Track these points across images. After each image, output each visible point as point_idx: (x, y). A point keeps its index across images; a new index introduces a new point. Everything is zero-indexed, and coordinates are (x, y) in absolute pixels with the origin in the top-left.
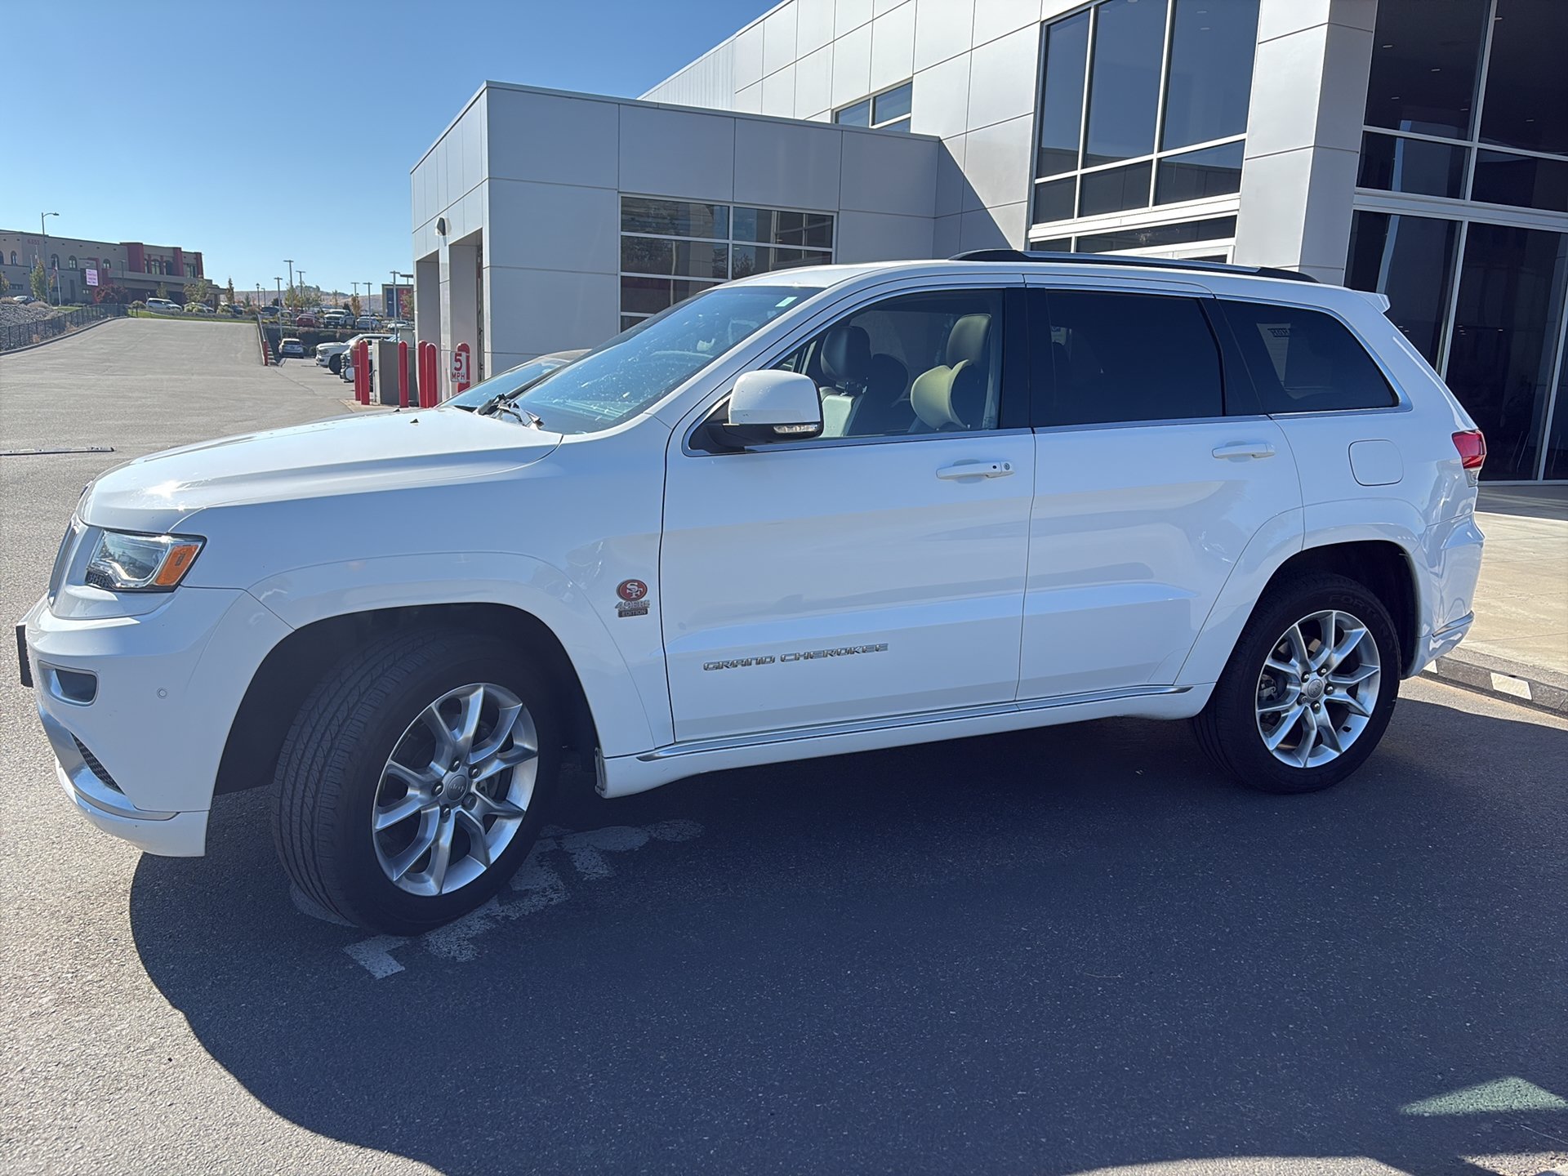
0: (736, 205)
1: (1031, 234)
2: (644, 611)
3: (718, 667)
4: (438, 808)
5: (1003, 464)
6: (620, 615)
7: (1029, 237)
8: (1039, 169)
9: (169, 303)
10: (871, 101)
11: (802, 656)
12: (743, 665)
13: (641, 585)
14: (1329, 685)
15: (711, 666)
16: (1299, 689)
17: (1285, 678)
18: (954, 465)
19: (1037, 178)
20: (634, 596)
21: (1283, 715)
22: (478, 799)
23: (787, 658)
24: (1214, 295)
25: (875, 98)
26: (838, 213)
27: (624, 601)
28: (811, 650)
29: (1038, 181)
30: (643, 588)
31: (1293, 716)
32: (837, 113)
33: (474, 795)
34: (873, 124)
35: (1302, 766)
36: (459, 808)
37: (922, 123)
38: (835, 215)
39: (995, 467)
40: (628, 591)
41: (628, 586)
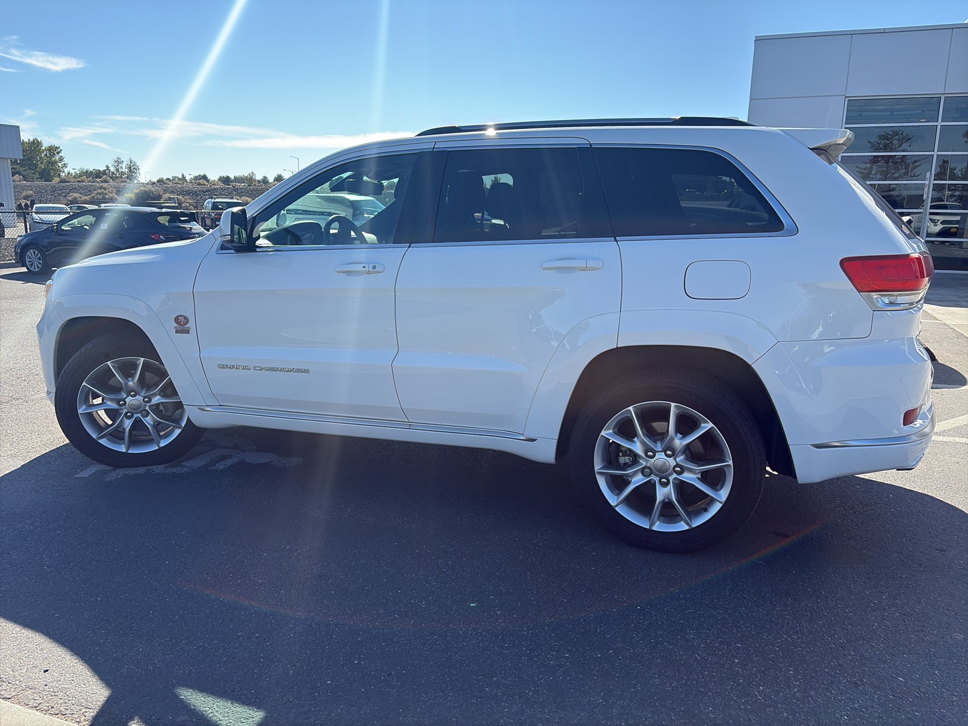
0: (947, 96)
2: (188, 332)
3: (224, 367)
4: (124, 412)
5: (371, 266)
6: (176, 332)
11: (263, 368)
12: (235, 369)
13: (186, 318)
14: (678, 466)
15: (221, 366)
16: (645, 463)
17: (631, 454)
20: (182, 324)
23: (256, 368)
24: (591, 144)
27: (178, 326)
28: (269, 366)
30: (187, 320)
33: (147, 411)
35: (648, 527)
39: (364, 267)
40: (179, 320)
41: (179, 318)
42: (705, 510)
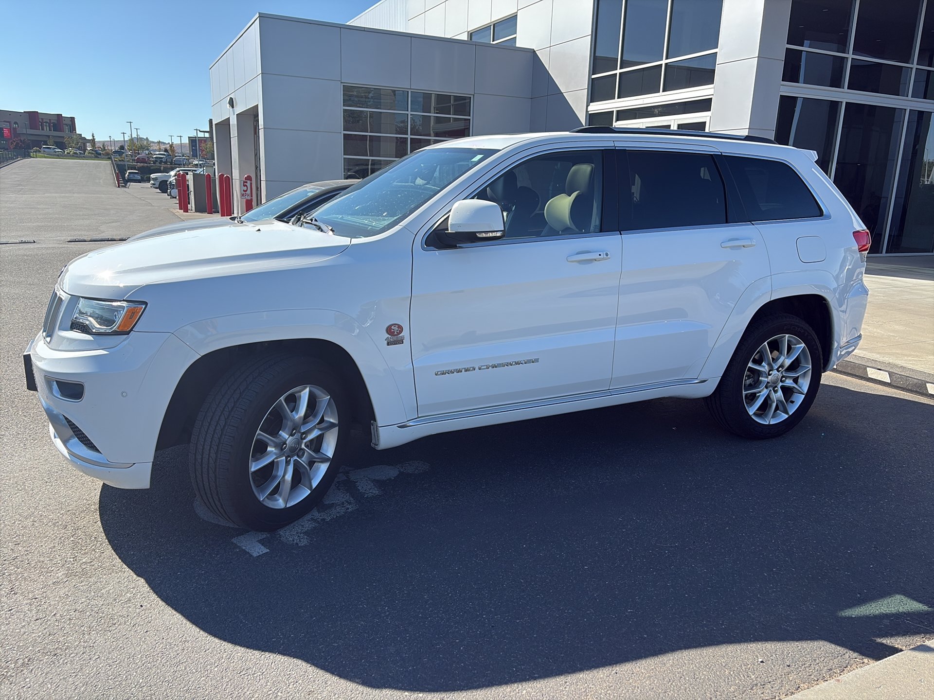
0: (412, 91)
2: (401, 342)
3: (443, 374)
4: (284, 458)
6: (388, 344)
7: (589, 110)
8: (594, 69)
9: (55, 148)
10: (492, 27)
11: (490, 366)
12: (457, 372)
13: (399, 326)
14: (783, 377)
15: (439, 373)
16: (766, 379)
17: (758, 373)
18: (577, 254)
19: (593, 75)
20: (396, 333)
21: (757, 395)
22: (306, 452)
23: (482, 368)
24: (721, 152)
25: (494, 24)
26: (474, 95)
27: (390, 336)
28: (496, 363)
29: (593, 77)
30: (400, 329)
32: (471, 33)
33: (303, 449)
34: (493, 41)
35: (768, 423)
36: (296, 457)
37: (524, 39)
38: (472, 97)
39: (600, 255)
40: (392, 330)
41: (392, 327)
42: (792, 402)
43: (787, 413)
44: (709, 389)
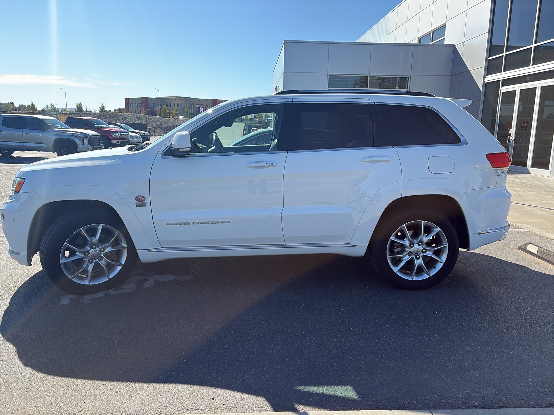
0: (370, 76)
1: (486, 79)
2: (144, 205)
3: (170, 224)
4: (88, 259)
5: (271, 163)
6: (136, 206)
7: (485, 81)
8: (490, 54)
10: (432, 33)
11: (199, 223)
12: (179, 225)
13: (143, 197)
14: (424, 249)
15: (168, 224)
16: (409, 250)
17: (403, 246)
19: (489, 57)
20: (141, 201)
21: (402, 259)
22: (104, 259)
23: (194, 223)
24: (374, 103)
25: (433, 32)
26: (410, 76)
27: (138, 202)
28: (203, 221)
29: (489, 59)
30: (144, 198)
31: (406, 259)
32: (420, 39)
33: (102, 257)
34: (432, 42)
35: (411, 279)
36: (97, 260)
37: (448, 40)
38: (409, 77)
39: (267, 164)
40: (139, 199)
41: (139, 197)
42: (435, 268)
43: (428, 275)
44: (361, 251)
